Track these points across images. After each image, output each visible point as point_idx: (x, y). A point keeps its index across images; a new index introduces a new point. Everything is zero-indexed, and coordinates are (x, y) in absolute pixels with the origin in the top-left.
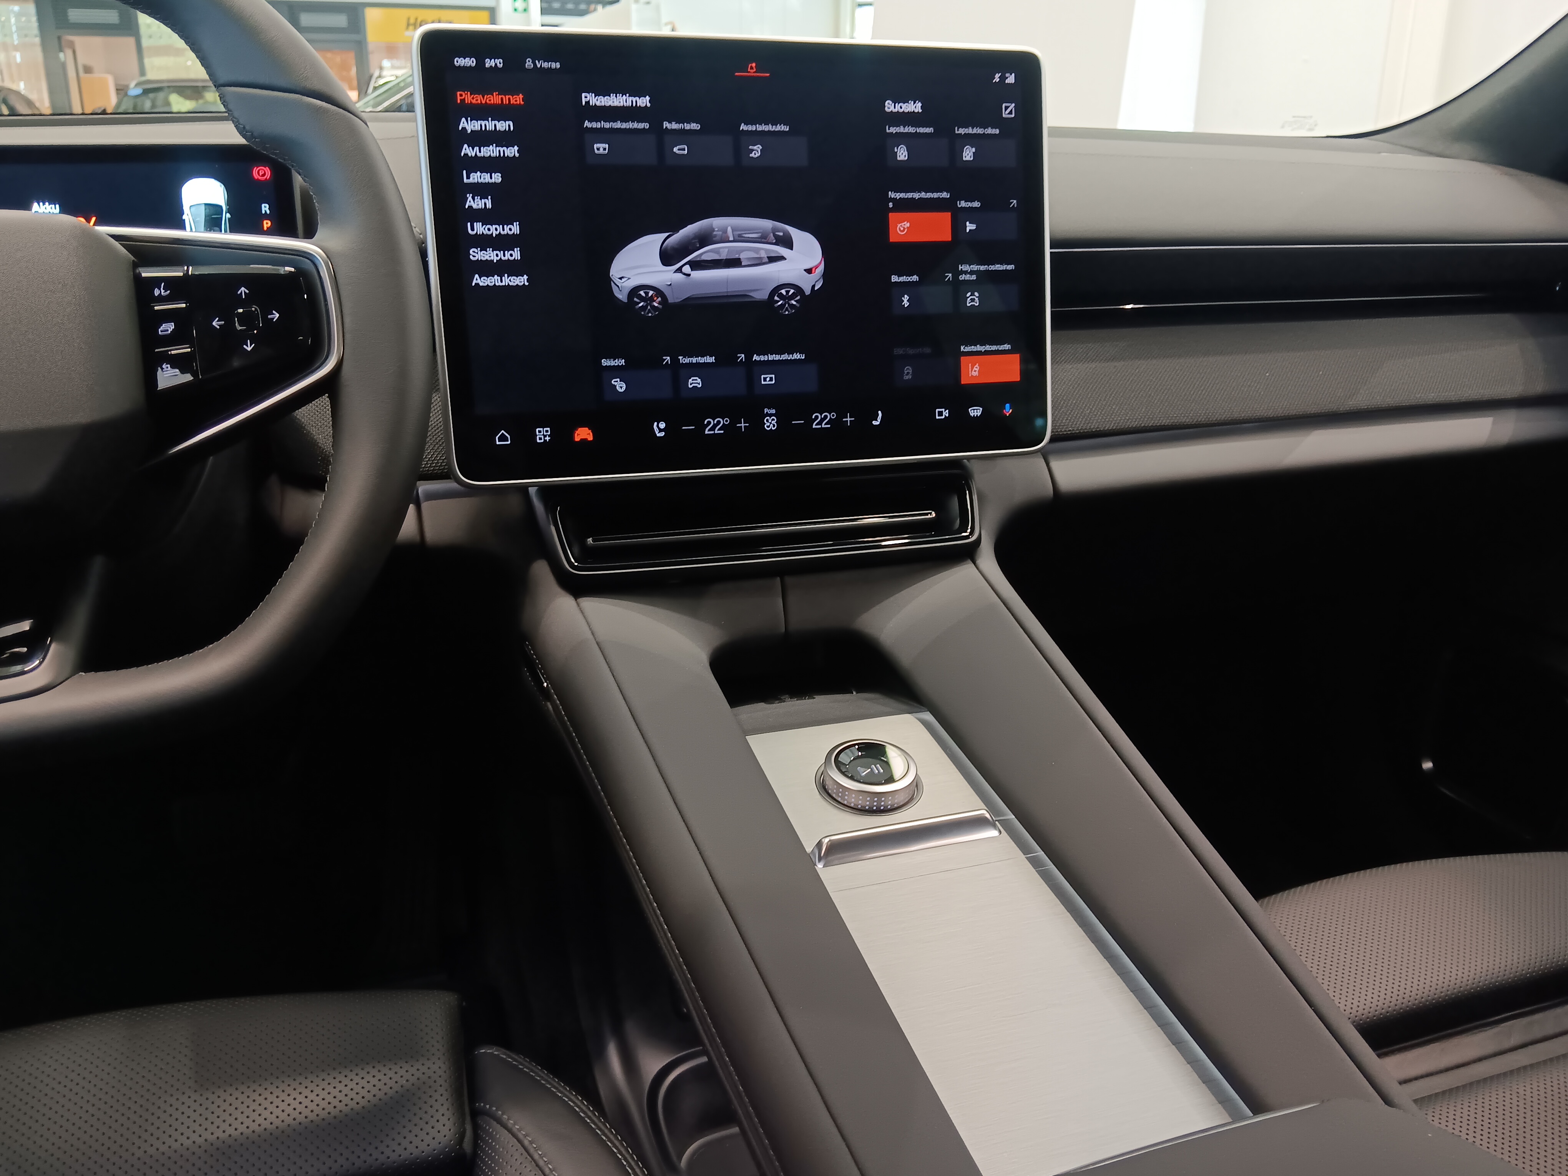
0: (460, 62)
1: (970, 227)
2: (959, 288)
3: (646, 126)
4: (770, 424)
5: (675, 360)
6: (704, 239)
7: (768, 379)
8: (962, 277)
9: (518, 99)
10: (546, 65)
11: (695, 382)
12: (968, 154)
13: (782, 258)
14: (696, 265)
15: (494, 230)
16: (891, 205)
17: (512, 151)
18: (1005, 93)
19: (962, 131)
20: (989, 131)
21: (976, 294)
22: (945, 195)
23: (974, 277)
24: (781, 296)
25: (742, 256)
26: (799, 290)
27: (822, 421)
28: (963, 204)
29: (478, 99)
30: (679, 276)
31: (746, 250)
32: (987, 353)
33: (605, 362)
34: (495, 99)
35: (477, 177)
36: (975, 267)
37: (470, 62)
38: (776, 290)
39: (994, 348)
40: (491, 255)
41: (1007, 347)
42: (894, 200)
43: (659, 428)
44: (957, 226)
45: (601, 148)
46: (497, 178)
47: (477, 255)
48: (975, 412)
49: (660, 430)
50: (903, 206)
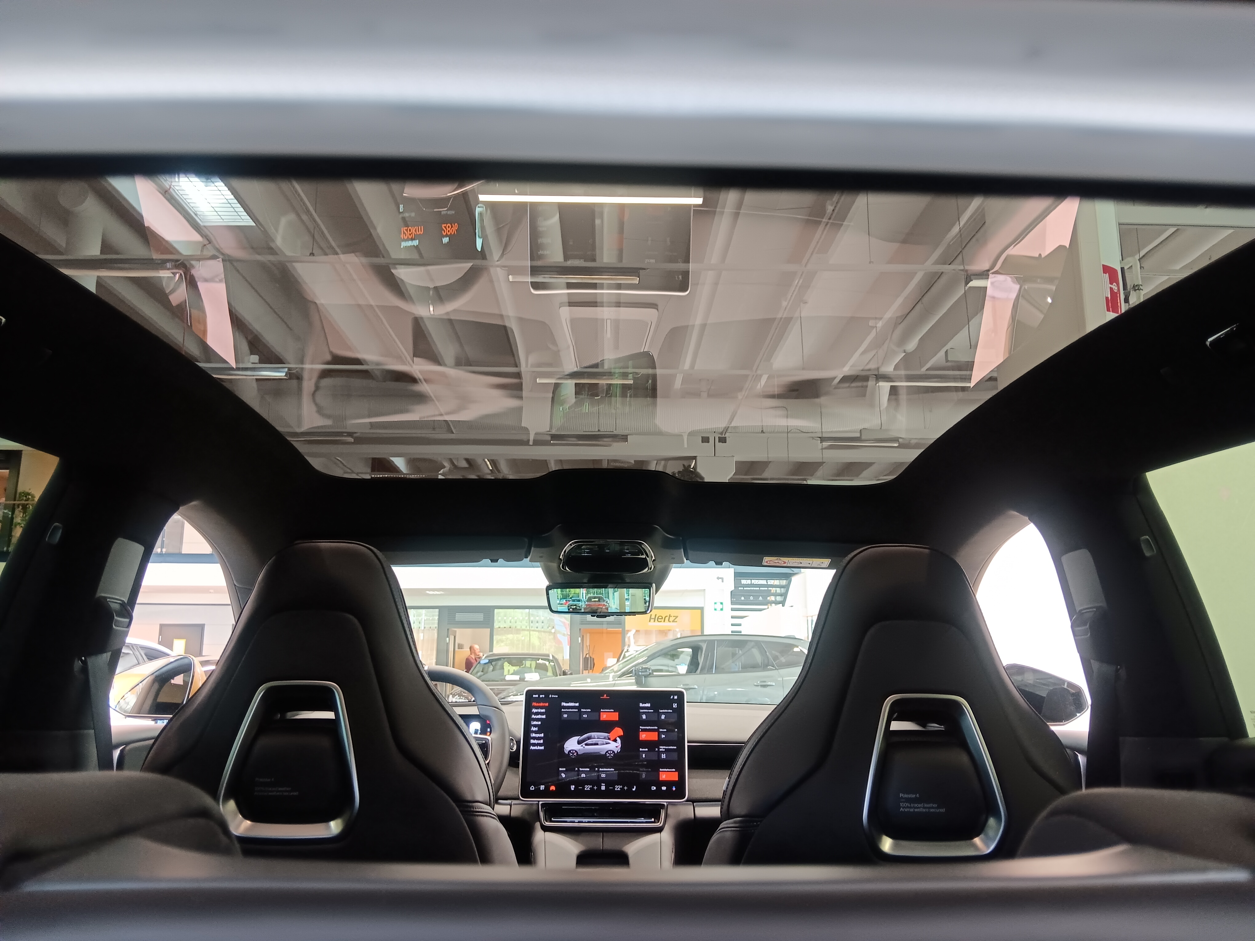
0: (534, 696)
1: (663, 736)
2: (659, 753)
3: (577, 710)
4: (603, 788)
5: (579, 769)
6: (589, 738)
7: (603, 776)
8: (661, 750)
9: (547, 704)
10: (554, 696)
11: (583, 775)
12: (663, 717)
13: (610, 743)
14: (586, 745)
15: (537, 735)
16: (640, 730)
17: (544, 717)
18: (674, 701)
19: (661, 711)
20: (669, 711)
21: (665, 755)
22: (656, 728)
23: (664, 750)
24: (608, 753)
25: (599, 743)
26: (613, 752)
27: (618, 788)
28: (661, 730)
29: (538, 704)
30: (582, 747)
31: (600, 741)
32: (668, 771)
33: (560, 769)
34: (541, 704)
35: (535, 723)
36: (664, 747)
37: (537, 696)
38: (607, 752)
39: (670, 770)
40: (536, 741)
41: (674, 770)
42: (641, 729)
43: (573, 787)
44: (659, 736)
45: (565, 716)
46: (540, 723)
47: (532, 741)
48: (664, 788)
50: (644, 730)
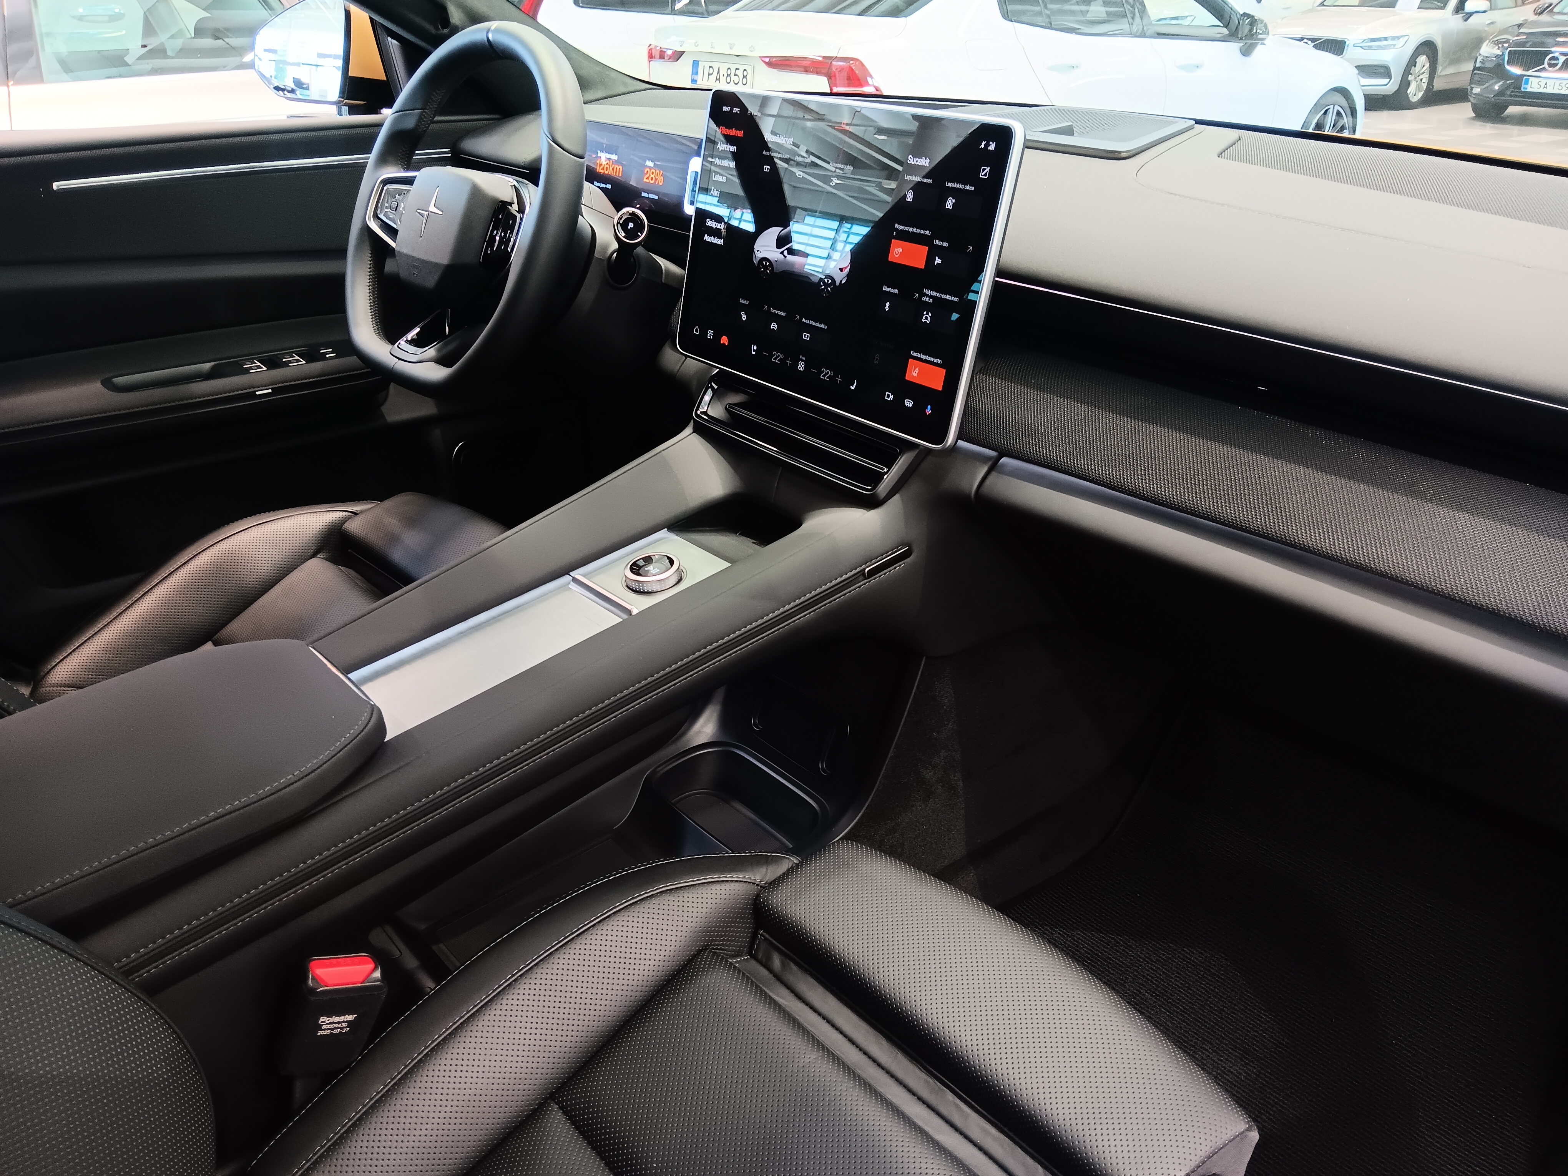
0: (724, 108)
1: (938, 261)
2: (920, 307)
4: (802, 366)
5: (769, 309)
7: (806, 337)
8: (924, 299)
9: (742, 134)
10: (755, 114)
11: (774, 326)
12: (950, 204)
13: (831, 257)
14: (790, 252)
16: (896, 234)
17: (733, 163)
18: (987, 157)
19: (950, 185)
20: (968, 187)
21: (930, 314)
22: (928, 233)
23: (933, 301)
24: (824, 283)
26: (834, 281)
27: (826, 374)
28: (937, 242)
29: (728, 132)
30: (782, 256)
32: (926, 361)
33: (741, 300)
35: (717, 178)
36: (934, 293)
37: (728, 109)
38: (823, 278)
39: (931, 359)
40: (714, 224)
41: (939, 361)
42: (897, 231)
43: (754, 349)
44: (930, 258)
45: (767, 167)
47: (710, 223)
48: (910, 403)
49: (754, 351)
50: (905, 237)
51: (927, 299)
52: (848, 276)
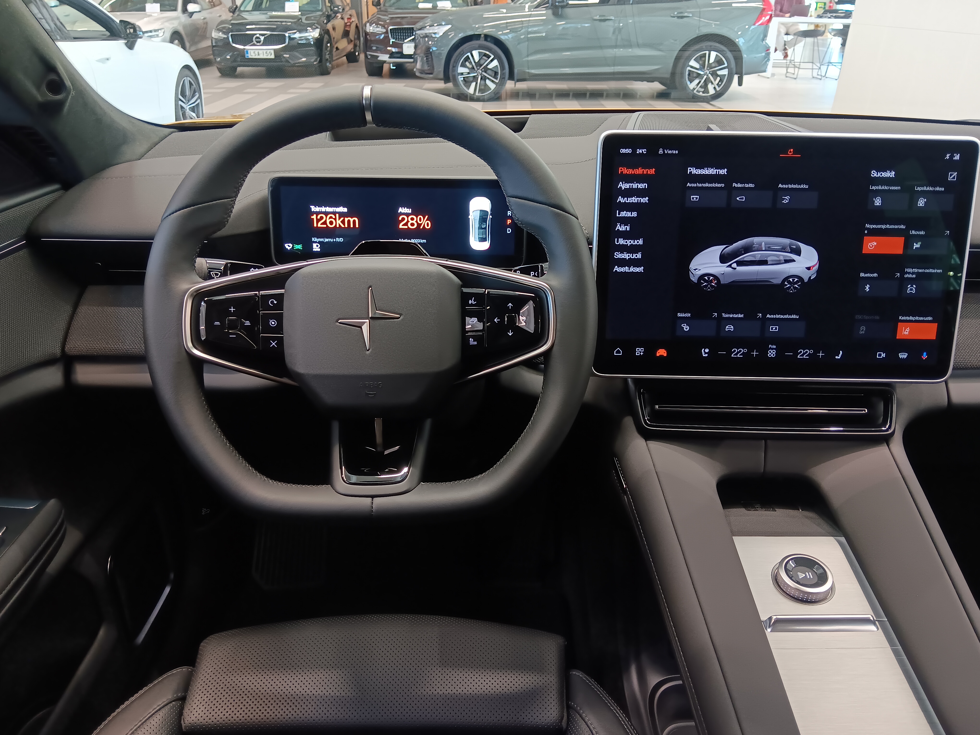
0: (623, 151)
1: (916, 246)
2: (904, 282)
3: (723, 185)
4: (772, 354)
5: (720, 315)
6: (747, 249)
7: (774, 329)
8: (906, 276)
9: (652, 171)
10: (670, 152)
11: (730, 328)
12: (921, 202)
13: (793, 261)
14: (740, 263)
15: (629, 242)
16: (866, 232)
17: (645, 200)
18: (952, 165)
19: (919, 189)
20: (938, 189)
21: (914, 286)
22: (902, 227)
23: (914, 276)
24: (789, 282)
25: (769, 259)
26: (801, 279)
27: (804, 354)
28: (913, 232)
29: (630, 171)
30: (730, 269)
31: (771, 256)
32: (916, 321)
33: (679, 315)
34: (639, 171)
35: (623, 214)
36: (916, 270)
37: (629, 151)
38: (786, 279)
39: (921, 318)
40: (626, 256)
41: (930, 318)
42: (868, 229)
43: (705, 352)
44: (907, 245)
45: (695, 198)
46: (635, 214)
47: (618, 255)
48: (903, 356)
49: (706, 353)
50: (874, 233)
51: (910, 276)
52: (818, 272)
